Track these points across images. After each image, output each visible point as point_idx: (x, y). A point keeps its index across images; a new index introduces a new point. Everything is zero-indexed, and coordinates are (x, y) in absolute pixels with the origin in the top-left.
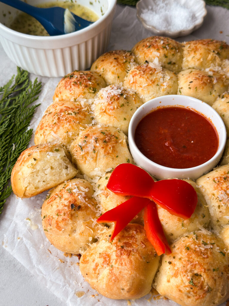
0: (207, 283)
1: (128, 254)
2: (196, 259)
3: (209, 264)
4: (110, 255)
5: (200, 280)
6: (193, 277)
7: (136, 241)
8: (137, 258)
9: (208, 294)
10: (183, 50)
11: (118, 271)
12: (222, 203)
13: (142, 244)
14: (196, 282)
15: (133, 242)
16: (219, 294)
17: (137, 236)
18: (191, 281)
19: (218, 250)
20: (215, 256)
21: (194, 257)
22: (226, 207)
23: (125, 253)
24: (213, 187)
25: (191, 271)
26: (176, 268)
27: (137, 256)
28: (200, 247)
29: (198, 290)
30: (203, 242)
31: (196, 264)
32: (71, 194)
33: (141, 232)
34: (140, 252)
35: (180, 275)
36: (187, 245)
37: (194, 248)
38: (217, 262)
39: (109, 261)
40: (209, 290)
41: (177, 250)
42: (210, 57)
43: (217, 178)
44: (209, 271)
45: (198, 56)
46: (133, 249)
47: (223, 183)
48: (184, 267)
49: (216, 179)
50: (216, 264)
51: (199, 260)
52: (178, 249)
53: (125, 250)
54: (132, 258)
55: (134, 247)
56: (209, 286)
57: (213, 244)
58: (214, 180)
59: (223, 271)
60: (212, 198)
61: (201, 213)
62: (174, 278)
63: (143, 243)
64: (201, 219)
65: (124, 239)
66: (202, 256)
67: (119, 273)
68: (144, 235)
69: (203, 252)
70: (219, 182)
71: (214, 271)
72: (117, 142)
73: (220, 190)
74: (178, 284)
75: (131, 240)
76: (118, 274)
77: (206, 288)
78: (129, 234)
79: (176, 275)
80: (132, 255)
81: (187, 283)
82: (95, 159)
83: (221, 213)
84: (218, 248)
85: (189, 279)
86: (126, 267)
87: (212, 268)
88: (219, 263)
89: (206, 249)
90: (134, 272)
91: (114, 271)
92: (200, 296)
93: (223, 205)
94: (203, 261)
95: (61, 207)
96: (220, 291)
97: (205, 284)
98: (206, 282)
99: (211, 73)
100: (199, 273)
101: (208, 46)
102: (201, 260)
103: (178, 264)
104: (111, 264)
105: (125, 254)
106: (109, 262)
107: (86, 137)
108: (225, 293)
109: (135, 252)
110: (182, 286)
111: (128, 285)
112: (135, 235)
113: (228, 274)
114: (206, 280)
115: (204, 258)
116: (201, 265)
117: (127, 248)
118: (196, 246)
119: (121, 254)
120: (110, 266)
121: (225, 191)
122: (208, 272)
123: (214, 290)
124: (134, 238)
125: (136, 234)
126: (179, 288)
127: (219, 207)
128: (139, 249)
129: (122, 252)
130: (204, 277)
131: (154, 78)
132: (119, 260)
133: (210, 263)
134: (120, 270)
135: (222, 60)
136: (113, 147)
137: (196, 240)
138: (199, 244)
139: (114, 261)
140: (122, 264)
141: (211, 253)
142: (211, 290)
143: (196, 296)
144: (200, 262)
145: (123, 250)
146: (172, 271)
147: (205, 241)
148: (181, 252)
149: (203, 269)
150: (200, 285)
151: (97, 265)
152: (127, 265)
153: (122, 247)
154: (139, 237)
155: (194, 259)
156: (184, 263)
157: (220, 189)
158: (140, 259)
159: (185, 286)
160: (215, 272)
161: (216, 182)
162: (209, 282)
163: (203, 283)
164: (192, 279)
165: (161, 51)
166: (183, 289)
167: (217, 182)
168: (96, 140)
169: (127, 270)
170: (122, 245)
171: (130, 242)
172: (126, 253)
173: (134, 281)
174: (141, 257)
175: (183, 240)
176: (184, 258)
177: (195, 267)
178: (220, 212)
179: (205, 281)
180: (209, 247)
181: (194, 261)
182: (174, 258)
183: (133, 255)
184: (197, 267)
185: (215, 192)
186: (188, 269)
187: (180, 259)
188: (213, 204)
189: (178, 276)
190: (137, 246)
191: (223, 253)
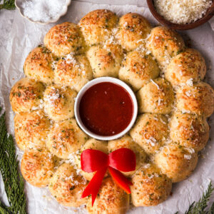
1: (113, 202)
2: (148, 187)
4: (103, 205)
5: (154, 196)
6: (150, 196)
10: (81, 32)
14: (152, 198)
20: (157, 180)
24: (141, 138)
25: (148, 194)
27: (118, 200)
28: (148, 179)
29: (155, 201)
32: (65, 182)
33: (114, 185)
34: (118, 197)
36: (141, 180)
37: (145, 181)
39: (104, 208)
42: (102, 33)
43: (141, 131)
45: (94, 35)
46: (114, 198)
48: (144, 193)
50: (159, 184)
51: (150, 187)
52: (137, 184)
53: (110, 200)
54: (116, 203)
55: (114, 196)
56: (159, 196)
57: (153, 174)
58: (140, 134)
59: (164, 185)
60: (143, 145)
61: (140, 157)
62: (141, 200)
63: (118, 191)
64: (142, 160)
66: (150, 184)
67: (112, 212)
68: (116, 185)
69: (150, 181)
72: (74, 133)
74: (144, 202)
77: (158, 198)
80: (115, 201)
81: (148, 200)
82: (67, 150)
84: (157, 174)
85: (149, 198)
87: (158, 188)
88: (160, 182)
89: (151, 179)
91: (109, 212)
94: (152, 186)
95: (63, 192)
96: (165, 194)
97: (157, 196)
99: (109, 50)
100: (152, 193)
101: (97, 24)
105: (111, 203)
107: (54, 138)
109: (116, 199)
110: (146, 202)
115: (152, 184)
116: (152, 189)
118: (146, 179)
120: (105, 210)
122: (157, 191)
123: (163, 196)
127: (149, 148)
129: (109, 202)
130: (156, 194)
131: (74, 71)
132: (109, 206)
134: (112, 210)
136: (74, 137)
137: (144, 176)
138: (147, 177)
139: (107, 207)
140: (111, 207)
141: (154, 180)
142: (161, 197)
147: (149, 174)
148: (139, 186)
149: (154, 191)
150: (155, 198)
151: (98, 212)
152: (114, 206)
153: (108, 199)
159: (148, 202)
160: (160, 189)
165: (68, 44)
168: (62, 139)
169: (115, 209)
174: (120, 200)
175: (137, 177)
176: (142, 189)
177: (149, 191)
178: (150, 150)
180: (152, 177)
185: (143, 141)
186: (146, 194)
188: (145, 147)
189: (142, 198)
191: (160, 176)
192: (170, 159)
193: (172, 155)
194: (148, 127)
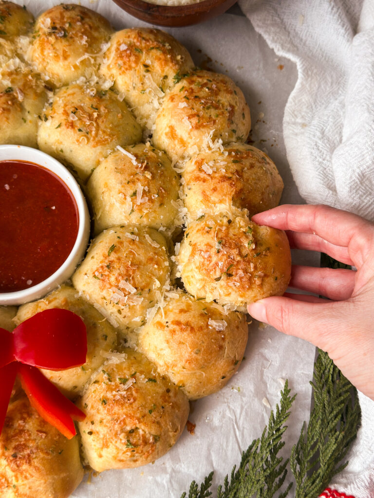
0: (150, 433)
1: (28, 461)
2: (121, 411)
3: (140, 408)
4: (3, 474)
5: (139, 435)
6: (128, 437)
7: (30, 435)
8: (43, 459)
9: (158, 444)
11: (27, 488)
12: (120, 305)
13: (40, 434)
14: (134, 441)
15: (26, 440)
16: (171, 434)
17: (27, 427)
18: (128, 444)
19: (144, 379)
20: (144, 392)
21: (117, 410)
22: (128, 308)
23: (22, 462)
24: (98, 287)
25: (122, 430)
26: (101, 436)
27: (41, 455)
28: (119, 390)
29: (143, 448)
30: (120, 379)
31: (124, 420)
33: (30, 415)
34: (43, 447)
35: (111, 442)
36: (101, 397)
37: (112, 397)
38: (150, 397)
39: (6, 483)
40: (156, 439)
41: (91, 409)
43: (97, 270)
44: (145, 417)
46: (31, 450)
47: (108, 275)
48: (110, 431)
49: (97, 274)
50: (149, 401)
51: (125, 410)
52: (92, 407)
53: (20, 458)
54: (35, 463)
55: (31, 445)
56: (153, 435)
57: (133, 376)
58: (95, 276)
59: (163, 403)
60: (105, 304)
61: (100, 335)
62: (106, 449)
63: (41, 432)
64: (104, 344)
65: (11, 442)
66: (127, 403)
67: (30, 490)
68: (37, 417)
69: (126, 396)
70: (102, 275)
71: (151, 413)
73: (110, 288)
74: (113, 455)
75: (22, 437)
76: (28, 492)
77: (151, 441)
78: (15, 429)
79: (105, 445)
80: (33, 459)
81: (124, 448)
83: (125, 319)
84: (143, 376)
85: (125, 443)
86: (34, 478)
87: (147, 411)
88: (153, 397)
89: (129, 389)
90: (48, 478)
91: (21, 490)
92: (148, 452)
93: (123, 307)
94: (131, 409)
96: (170, 430)
97: (148, 436)
98: (147, 432)
99: (7, 83)
100: (133, 427)
102: (129, 409)
103: (102, 430)
104: (12, 484)
105: (23, 464)
106: (8, 483)
108: (178, 427)
109: (36, 452)
110: (120, 454)
111: (50, 495)
112: (24, 426)
113: (170, 403)
114: (146, 430)
115: (131, 404)
116: (131, 417)
117: (22, 453)
118: (114, 393)
119: (18, 466)
120: (11, 487)
121: (117, 286)
122: (144, 420)
123: (163, 434)
124: (25, 433)
125: (24, 424)
126: (118, 458)
127: (119, 312)
128: (39, 444)
129: (18, 462)
130: (143, 430)
132: (19, 475)
133: (141, 406)
134: (28, 486)
135: (13, 42)
137: (110, 383)
138: (117, 386)
139: (14, 478)
140: (26, 478)
141: (137, 391)
142: (159, 438)
143: (144, 454)
144: (129, 412)
145: (18, 459)
146: (98, 442)
147: (122, 377)
148: (98, 411)
149: (137, 421)
150: (141, 441)
152: (34, 474)
153: (15, 456)
154: (31, 425)
155: (118, 414)
156: (108, 425)
157: (109, 286)
158: (46, 457)
159: (124, 453)
160: (153, 414)
161: (99, 279)
162: (151, 431)
163: (144, 436)
164: (128, 441)
166: (123, 457)
167: (100, 277)
169: (37, 480)
170: (13, 453)
171: (22, 443)
172: (24, 461)
173: (54, 486)
174: (47, 453)
175: (93, 390)
176: (105, 419)
177: (125, 424)
178: (125, 317)
179: (145, 433)
180: (130, 383)
181: (120, 416)
182: (93, 423)
183: (36, 457)
184: (128, 421)
185: (104, 293)
186: (117, 431)
187: (101, 422)
188: (110, 311)
189: (108, 445)
190: (34, 441)
191: (152, 380)
192: (173, 332)
193: (178, 323)
194: (113, 257)
